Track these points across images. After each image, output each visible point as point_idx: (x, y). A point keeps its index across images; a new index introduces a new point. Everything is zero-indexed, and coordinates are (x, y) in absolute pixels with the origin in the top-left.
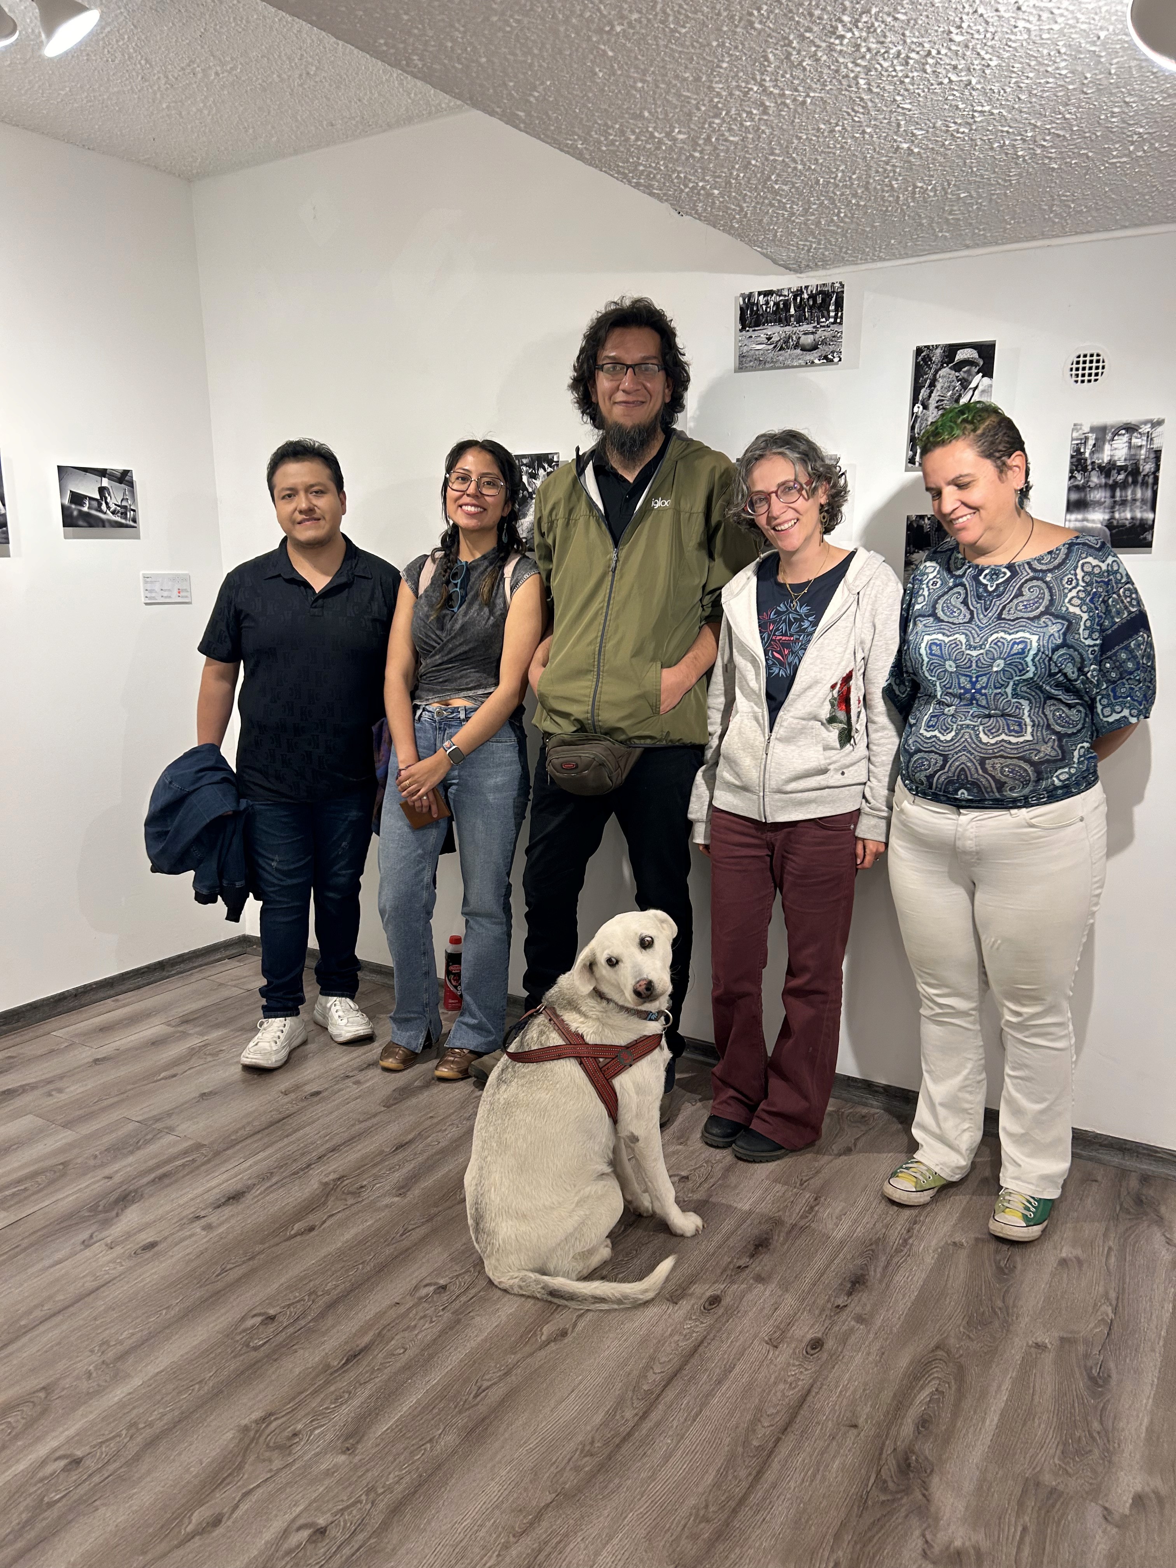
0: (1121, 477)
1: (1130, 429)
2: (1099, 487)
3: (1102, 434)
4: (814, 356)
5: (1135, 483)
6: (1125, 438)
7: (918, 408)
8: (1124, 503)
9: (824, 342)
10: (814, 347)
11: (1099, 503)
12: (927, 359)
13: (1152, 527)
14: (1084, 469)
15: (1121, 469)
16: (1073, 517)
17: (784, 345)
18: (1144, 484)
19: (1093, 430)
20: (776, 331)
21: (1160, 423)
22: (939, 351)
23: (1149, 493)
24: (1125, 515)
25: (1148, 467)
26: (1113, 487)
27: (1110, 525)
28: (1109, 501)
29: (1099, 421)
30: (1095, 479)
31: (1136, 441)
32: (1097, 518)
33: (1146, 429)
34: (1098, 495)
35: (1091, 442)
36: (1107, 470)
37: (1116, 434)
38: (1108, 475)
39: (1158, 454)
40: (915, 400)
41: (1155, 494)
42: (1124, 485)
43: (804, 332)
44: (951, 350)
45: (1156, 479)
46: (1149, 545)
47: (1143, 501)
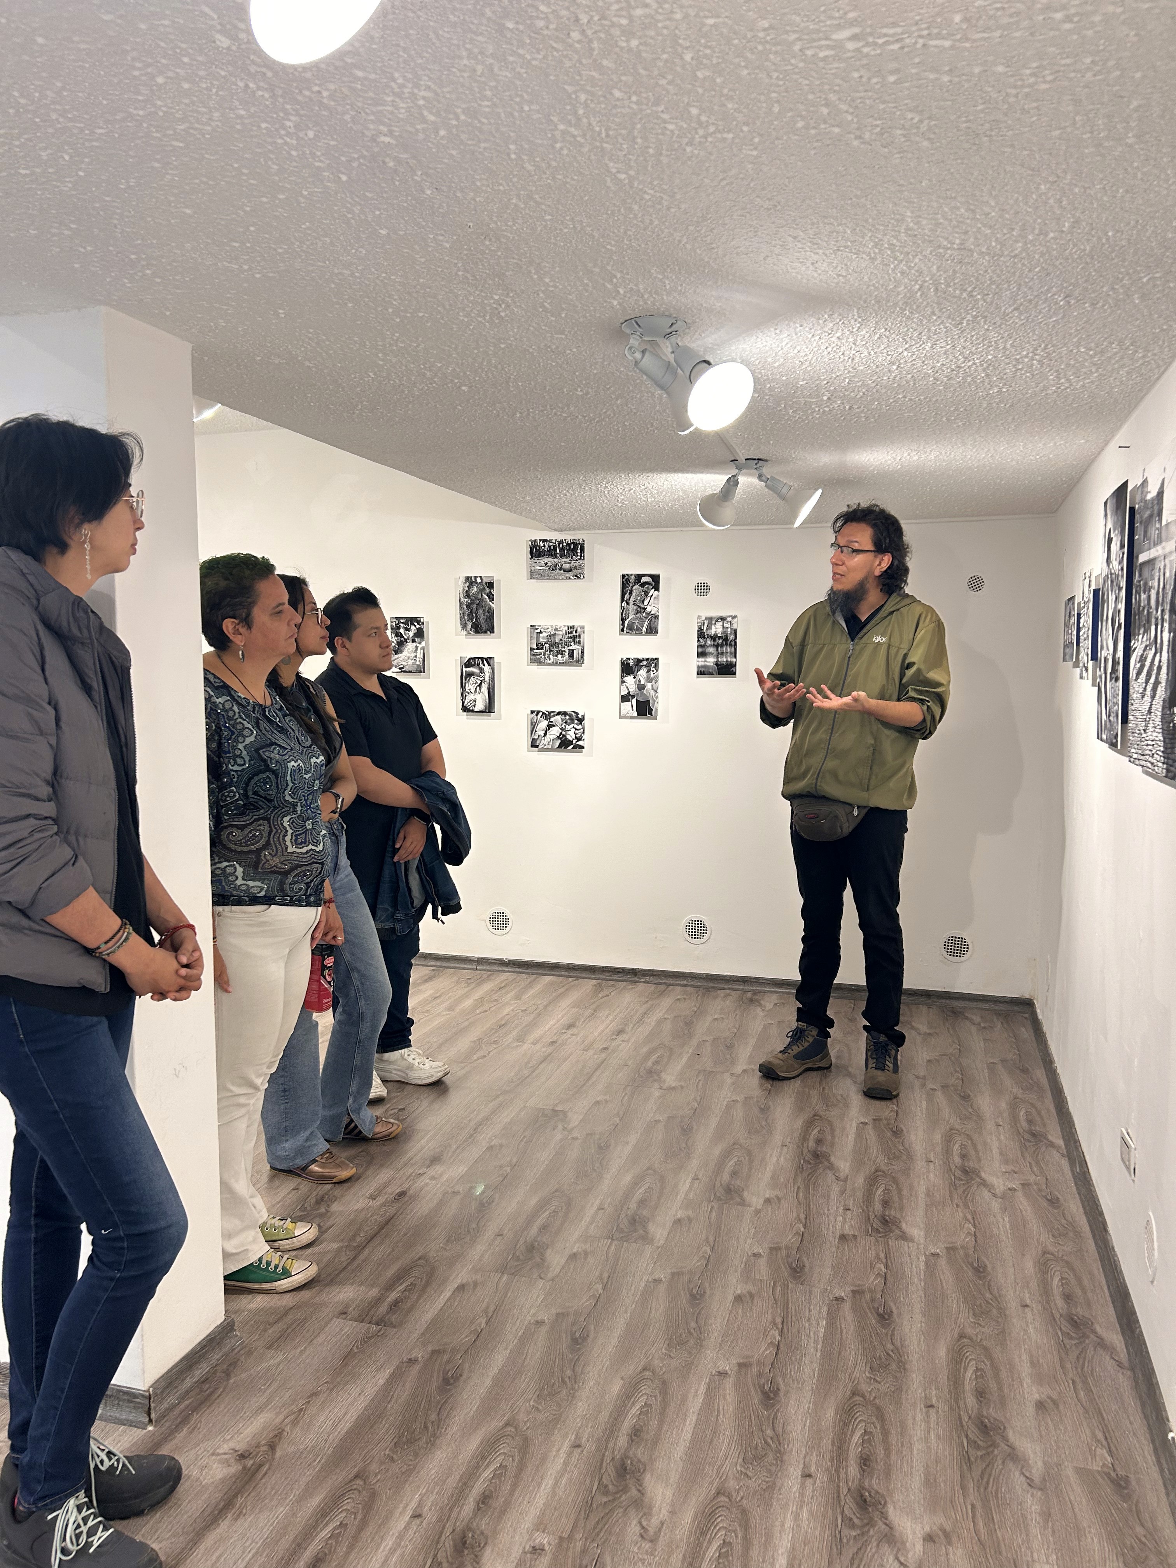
0: (720, 641)
1: (723, 619)
2: (710, 646)
3: (710, 620)
4: (570, 574)
5: (726, 644)
6: (721, 623)
7: (624, 604)
8: (722, 653)
9: (575, 568)
10: (570, 570)
11: (711, 654)
12: (628, 580)
13: (735, 665)
14: (704, 637)
15: (720, 638)
16: (700, 660)
17: (555, 567)
18: (731, 645)
19: (706, 619)
20: (550, 561)
21: (735, 617)
22: (633, 577)
23: (733, 649)
24: (723, 659)
25: (732, 637)
26: (717, 646)
27: (717, 664)
28: (716, 653)
29: (709, 615)
30: (709, 642)
31: (726, 625)
32: (711, 661)
33: (729, 619)
34: (711, 650)
35: (706, 625)
36: (714, 638)
37: (717, 621)
38: (714, 641)
39: (735, 631)
40: (623, 600)
41: (735, 650)
42: (722, 645)
43: (565, 563)
44: (639, 577)
45: (736, 643)
46: (735, 674)
47: (731, 653)
